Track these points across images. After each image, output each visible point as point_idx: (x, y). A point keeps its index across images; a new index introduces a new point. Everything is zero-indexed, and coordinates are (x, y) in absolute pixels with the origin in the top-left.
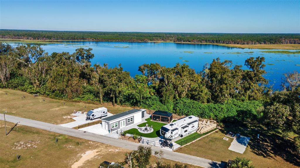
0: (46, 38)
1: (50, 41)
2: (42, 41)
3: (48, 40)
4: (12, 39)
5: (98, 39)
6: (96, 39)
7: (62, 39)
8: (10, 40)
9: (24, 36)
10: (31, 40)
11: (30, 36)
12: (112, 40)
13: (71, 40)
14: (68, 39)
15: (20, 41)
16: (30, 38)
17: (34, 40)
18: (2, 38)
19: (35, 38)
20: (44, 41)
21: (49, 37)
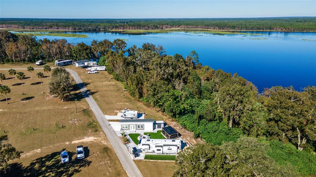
0: (230, 27)
1: (234, 30)
2: (227, 31)
3: (232, 30)
4: (203, 28)
5: (288, 28)
6: (286, 29)
7: (246, 28)
8: (201, 30)
9: (212, 26)
10: (216, 29)
11: (217, 26)
12: (308, 30)
13: (255, 30)
14: (252, 28)
15: (208, 30)
16: (217, 27)
17: (219, 30)
18: (196, 28)
19: (220, 28)
20: (228, 31)
21: (234, 27)
